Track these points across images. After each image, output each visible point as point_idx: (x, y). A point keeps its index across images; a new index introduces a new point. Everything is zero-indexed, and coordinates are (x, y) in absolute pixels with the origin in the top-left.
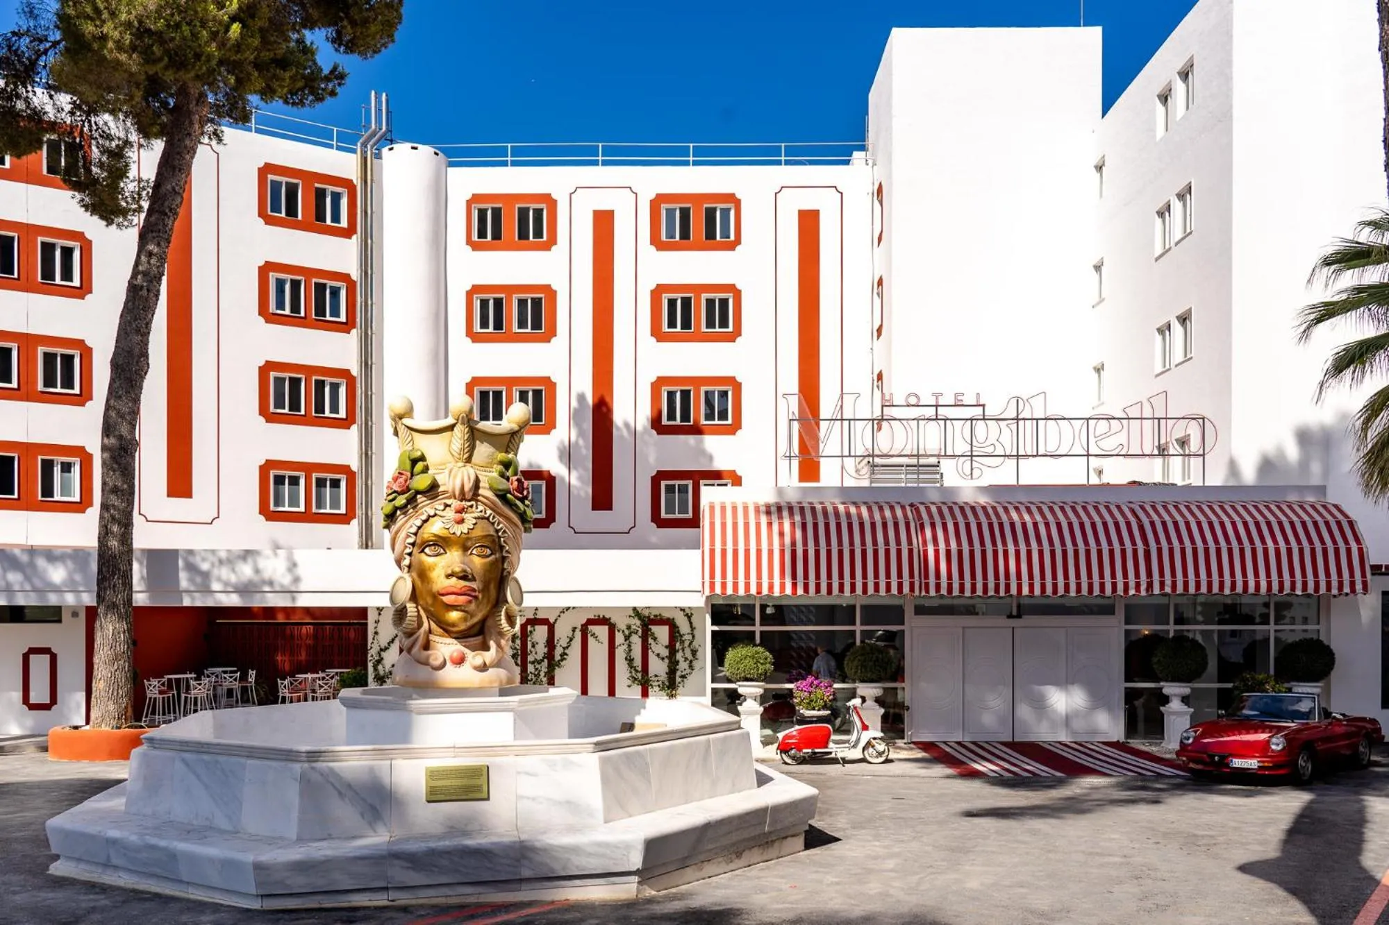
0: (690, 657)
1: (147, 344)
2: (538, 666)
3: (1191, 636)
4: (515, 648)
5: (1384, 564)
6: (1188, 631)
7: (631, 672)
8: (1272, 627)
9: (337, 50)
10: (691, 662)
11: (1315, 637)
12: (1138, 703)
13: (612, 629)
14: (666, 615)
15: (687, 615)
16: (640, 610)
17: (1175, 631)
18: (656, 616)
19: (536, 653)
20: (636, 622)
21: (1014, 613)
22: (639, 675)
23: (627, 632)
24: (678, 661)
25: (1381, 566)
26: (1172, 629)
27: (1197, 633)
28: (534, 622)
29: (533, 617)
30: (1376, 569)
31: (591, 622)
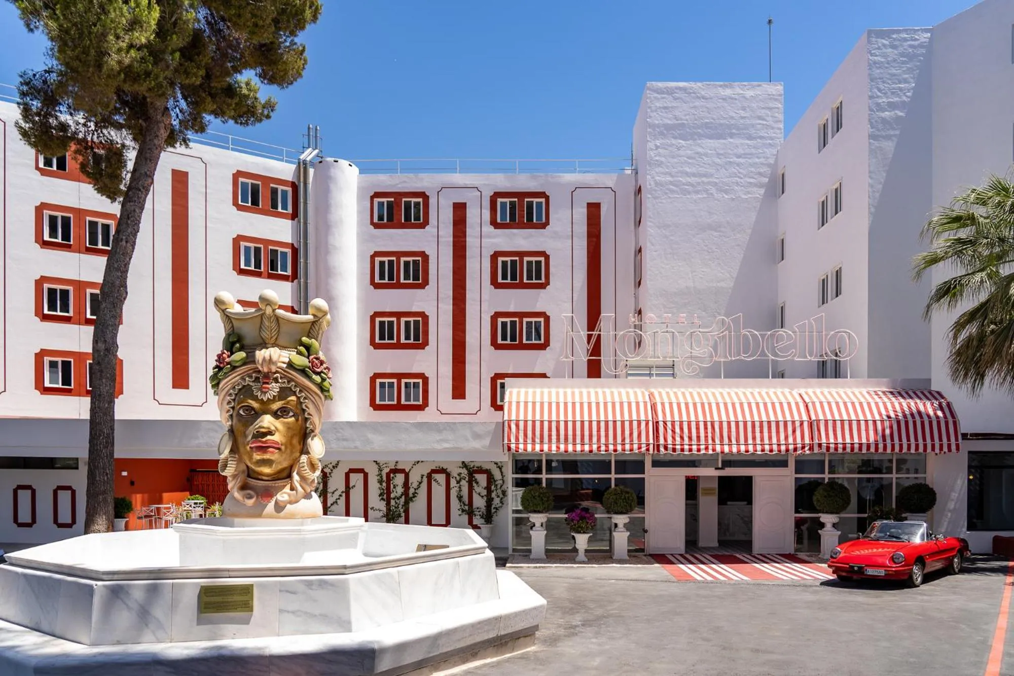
0: (501, 496)
1: (126, 278)
2: (398, 501)
3: (840, 482)
4: (383, 489)
5: (969, 433)
6: (838, 478)
7: (461, 506)
8: (894, 476)
9: (262, 82)
10: (501, 499)
11: (923, 482)
12: (804, 528)
13: (448, 476)
14: (485, 467)
15: (499, 467)
16: (467, 463)
17: (829, 478)
18: (477, 467)
19: (396, 492)
20: (464, 472)
21: (720, 466)
22: (467, 508)
23: (458, 478)
24: (493, 499)
25: (967, 434)
26: (827, 476)
27: (845, 480)
28: (395, 471)
29: (394, 468)
30: (964, 436)
31: (434, 471)
